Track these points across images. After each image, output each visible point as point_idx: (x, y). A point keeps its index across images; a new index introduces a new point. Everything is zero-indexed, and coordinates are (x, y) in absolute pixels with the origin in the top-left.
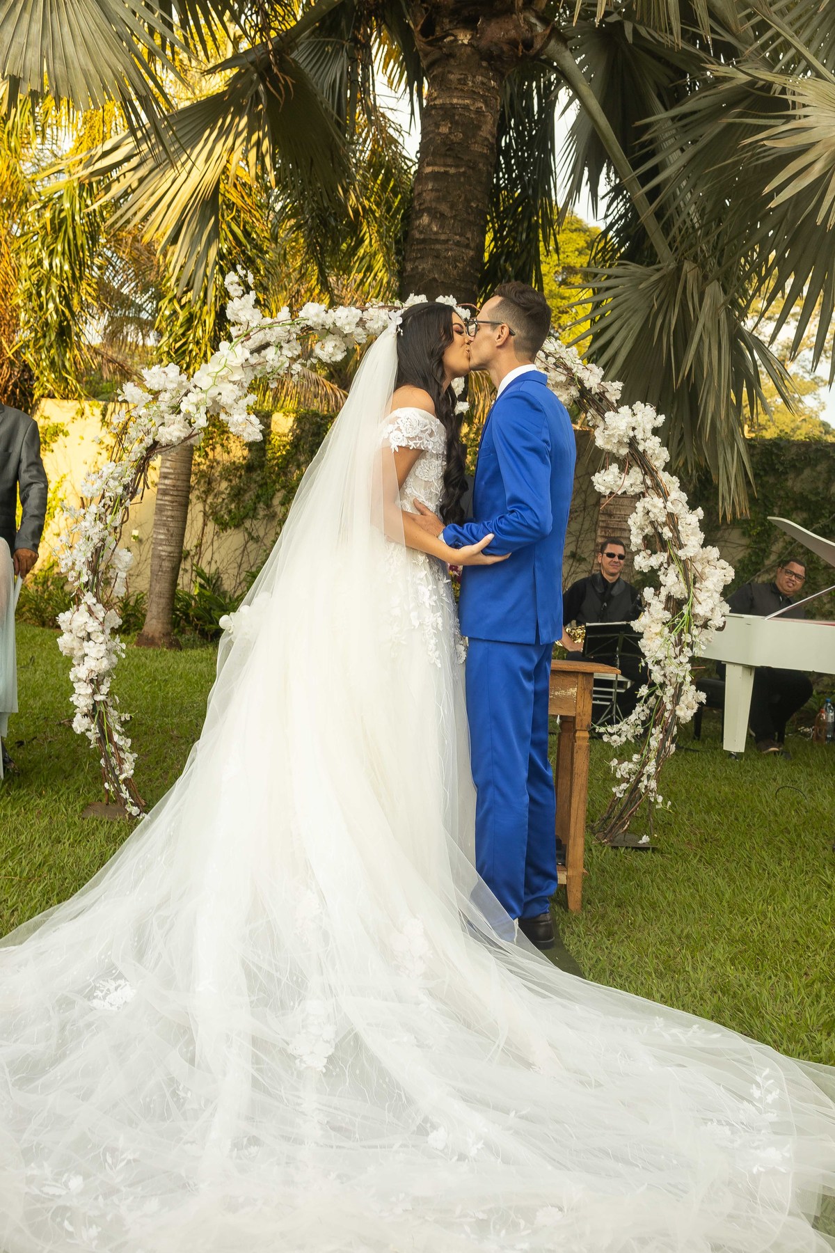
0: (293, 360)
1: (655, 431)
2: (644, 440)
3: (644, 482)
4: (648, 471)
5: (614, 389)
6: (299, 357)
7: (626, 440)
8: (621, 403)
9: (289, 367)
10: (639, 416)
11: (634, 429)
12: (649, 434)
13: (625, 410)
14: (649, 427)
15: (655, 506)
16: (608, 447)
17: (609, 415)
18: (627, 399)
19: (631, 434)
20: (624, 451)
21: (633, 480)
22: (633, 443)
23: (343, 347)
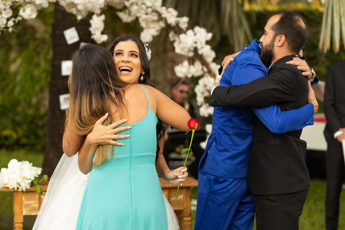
0: (8, 20)
1: (207, 43)
2: (202, 48)
3: (202, 69)
4: (204, 63)
5: (184, 21)
6: (11, 18)
7: (192, 49)
8: (188, 29)
9: (7, 23)
10: (198, 36)
11: (196, 43)
12: (204, 44)
13: (190, 32)
14: (204, 41)
15: (209, 82)
16: (183, 53)
17: (182, 36)
18: (191, 26)
19: (195, 45)
20: (191, 54)
21: (196, 69)
22: (196, 50)
23: (36, 10)
